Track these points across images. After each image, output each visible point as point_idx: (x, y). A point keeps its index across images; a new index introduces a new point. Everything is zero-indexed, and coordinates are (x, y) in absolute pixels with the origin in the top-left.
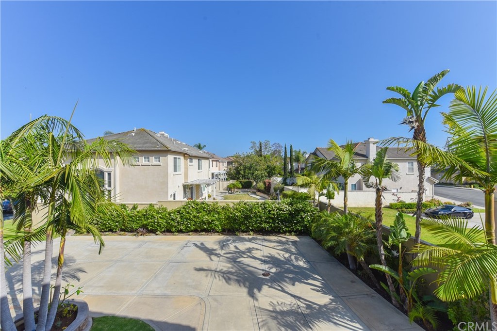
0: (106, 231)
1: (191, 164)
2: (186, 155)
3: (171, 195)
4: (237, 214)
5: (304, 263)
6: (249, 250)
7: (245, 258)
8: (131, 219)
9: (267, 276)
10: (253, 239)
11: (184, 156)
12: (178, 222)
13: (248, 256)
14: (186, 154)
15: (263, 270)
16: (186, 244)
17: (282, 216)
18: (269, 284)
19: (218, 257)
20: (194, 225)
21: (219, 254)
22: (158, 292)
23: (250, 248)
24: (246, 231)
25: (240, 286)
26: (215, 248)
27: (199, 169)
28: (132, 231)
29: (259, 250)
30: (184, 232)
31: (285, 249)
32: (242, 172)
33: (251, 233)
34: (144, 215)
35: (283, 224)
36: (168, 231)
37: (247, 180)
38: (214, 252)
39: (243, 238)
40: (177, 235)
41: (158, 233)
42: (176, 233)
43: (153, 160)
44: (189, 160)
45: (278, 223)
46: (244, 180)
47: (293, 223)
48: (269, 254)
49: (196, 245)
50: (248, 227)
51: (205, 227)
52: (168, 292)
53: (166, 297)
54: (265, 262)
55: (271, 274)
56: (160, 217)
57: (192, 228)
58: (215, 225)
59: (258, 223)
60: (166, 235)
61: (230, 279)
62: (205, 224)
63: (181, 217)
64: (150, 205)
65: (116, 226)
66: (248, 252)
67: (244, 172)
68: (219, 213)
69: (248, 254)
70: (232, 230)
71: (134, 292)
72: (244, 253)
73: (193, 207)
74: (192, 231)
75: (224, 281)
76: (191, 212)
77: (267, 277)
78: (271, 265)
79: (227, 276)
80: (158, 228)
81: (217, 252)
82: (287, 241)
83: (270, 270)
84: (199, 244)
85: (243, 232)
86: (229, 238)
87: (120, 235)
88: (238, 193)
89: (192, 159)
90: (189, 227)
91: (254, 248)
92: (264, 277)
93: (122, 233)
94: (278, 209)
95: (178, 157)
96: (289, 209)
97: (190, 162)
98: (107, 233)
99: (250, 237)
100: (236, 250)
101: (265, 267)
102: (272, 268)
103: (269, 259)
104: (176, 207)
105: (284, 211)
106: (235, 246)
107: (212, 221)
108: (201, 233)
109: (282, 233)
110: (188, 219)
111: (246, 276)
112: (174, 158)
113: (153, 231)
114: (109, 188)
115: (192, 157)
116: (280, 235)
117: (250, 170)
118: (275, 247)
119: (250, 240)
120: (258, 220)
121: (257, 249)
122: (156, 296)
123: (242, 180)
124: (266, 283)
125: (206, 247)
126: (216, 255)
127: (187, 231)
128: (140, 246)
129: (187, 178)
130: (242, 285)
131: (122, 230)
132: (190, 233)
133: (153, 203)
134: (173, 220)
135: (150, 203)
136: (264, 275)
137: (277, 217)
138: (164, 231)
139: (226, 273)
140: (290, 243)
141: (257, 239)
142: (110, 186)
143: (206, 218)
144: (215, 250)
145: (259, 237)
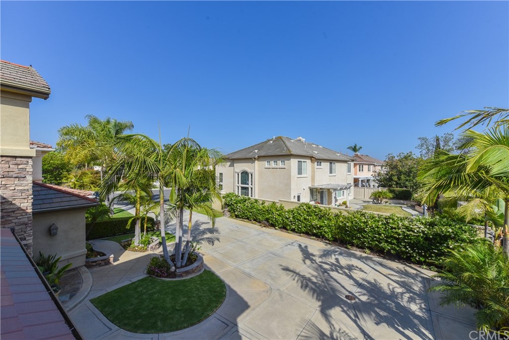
0: (245, 219)
1: (319, 167)
2: (312, 159)
3: (295, 196)
4: (347, 224)
5: (421, 309)
6: (350, 268)
7: (339, 273)
8: (258, 212)
9: (351, 300)
10: (367, 258)
11: (311, 160)
12: (291, 222)
13: (345, 272)
14: (313, 157)
15: (350, 292)
16: (292, 243)
17: (411, 239)
18: (345, 309)
19: (312, 262)
20: (305, 227)
21: (315, 261)
22: (247, 270)
23: (353, 266)
24: (361, 247)
25: (313, 296)
26: (314, 254)
27: (331, 172)
28: (260, 222)
29: (363, 271)
30: (297, 232)
31: (403, 282)
32: (395, 178)
33: (367, 251)
34: (267, 210)
35: (414, 251)
36: (284, 228)
37: (405, 189)
38: (311, 257)
39: (353, 253)
40: (291, 233)
41: (277, 228)
42: (290, 231)
43: (280, 164)
44: (316, 163)
45: (405, 247)
46: (399, 189)
47: (431, 253)
48: (375, 280)
49: (300, 246)
50: (363, 243)
51: (314, 231)
52: (253, 273)
53: (249, 276)
54: (360, 285)
55: (357, 300)
56: (277, 214)
57: (303, 230)
58: (325, 232)
59: (376, 240)
60: (282, 231)
61: (306, 286)
62: (315, 229)
63: (294, 217)
64: (274, 202)
65: (250, 215)
66: (347, 269)
67: (399, 179)
68: (329, 219)
69: (347, 271)
70: (345, 242)
71: (234, 264)
72: (341, 267)
73: (305, 210)
74: (303, 233)
75: (300, 285)
76: (302, 214)
77: (349, 301)
78: (365, 292)
79: (305, 283)
80: (276, 223)
81: (314, 258)
82: (417, 275)
83: (360, 295)
84: (303, 246)
85: (358, 247)
86: (337, 250)
87: (253, 223)
88: (387, 204)
89: (320, 163)
90: (300, 228)
91: (357, 267)
92: (345, 299)
93: (254, 222)
94: (407, 228)
95: (303, 160)
96: (423, 232)
97: (318, 165)
98: (245, 220)
99: (364, 255)
100: (335, 263)
101: (355, 290)
102: (364, 294)
103: (368, 285)
104: (292, 207)
105: (414, 232)
106: (337, 259)
107: (321, 226)
108: (312, 237)
109: (414, 263)
110: (300, 221)
111: (326, 290)
112: (298, 161)
113: (273, 225)
114: (251, 186)
115: (319, 161)
116: (411, 265)
117: (409, 176)
118: (389, 276)
119: (360, 258)
120: (376, 237)
121: (361, 270)
122: (244, 273)
123: (395, 189)
124: (342, 306)
125: (307, 251)
126: (312, 260)
127: (299, 232)
128: (259, 235)
129: (314, 182)
130: (315, 296)
131: (255, 220)
132: (302, 234)
133: (276, 201)
134: (287, 218)
135: (273, 201)
136: (347, 297)
137: (404, 238)
138: (281, 227)
139: (306, 280)
140: (420, 279)
141: (370, 259)
142: (252, 185)
143: (316, 222)
144: (314, 255)
145: (376, 258)
